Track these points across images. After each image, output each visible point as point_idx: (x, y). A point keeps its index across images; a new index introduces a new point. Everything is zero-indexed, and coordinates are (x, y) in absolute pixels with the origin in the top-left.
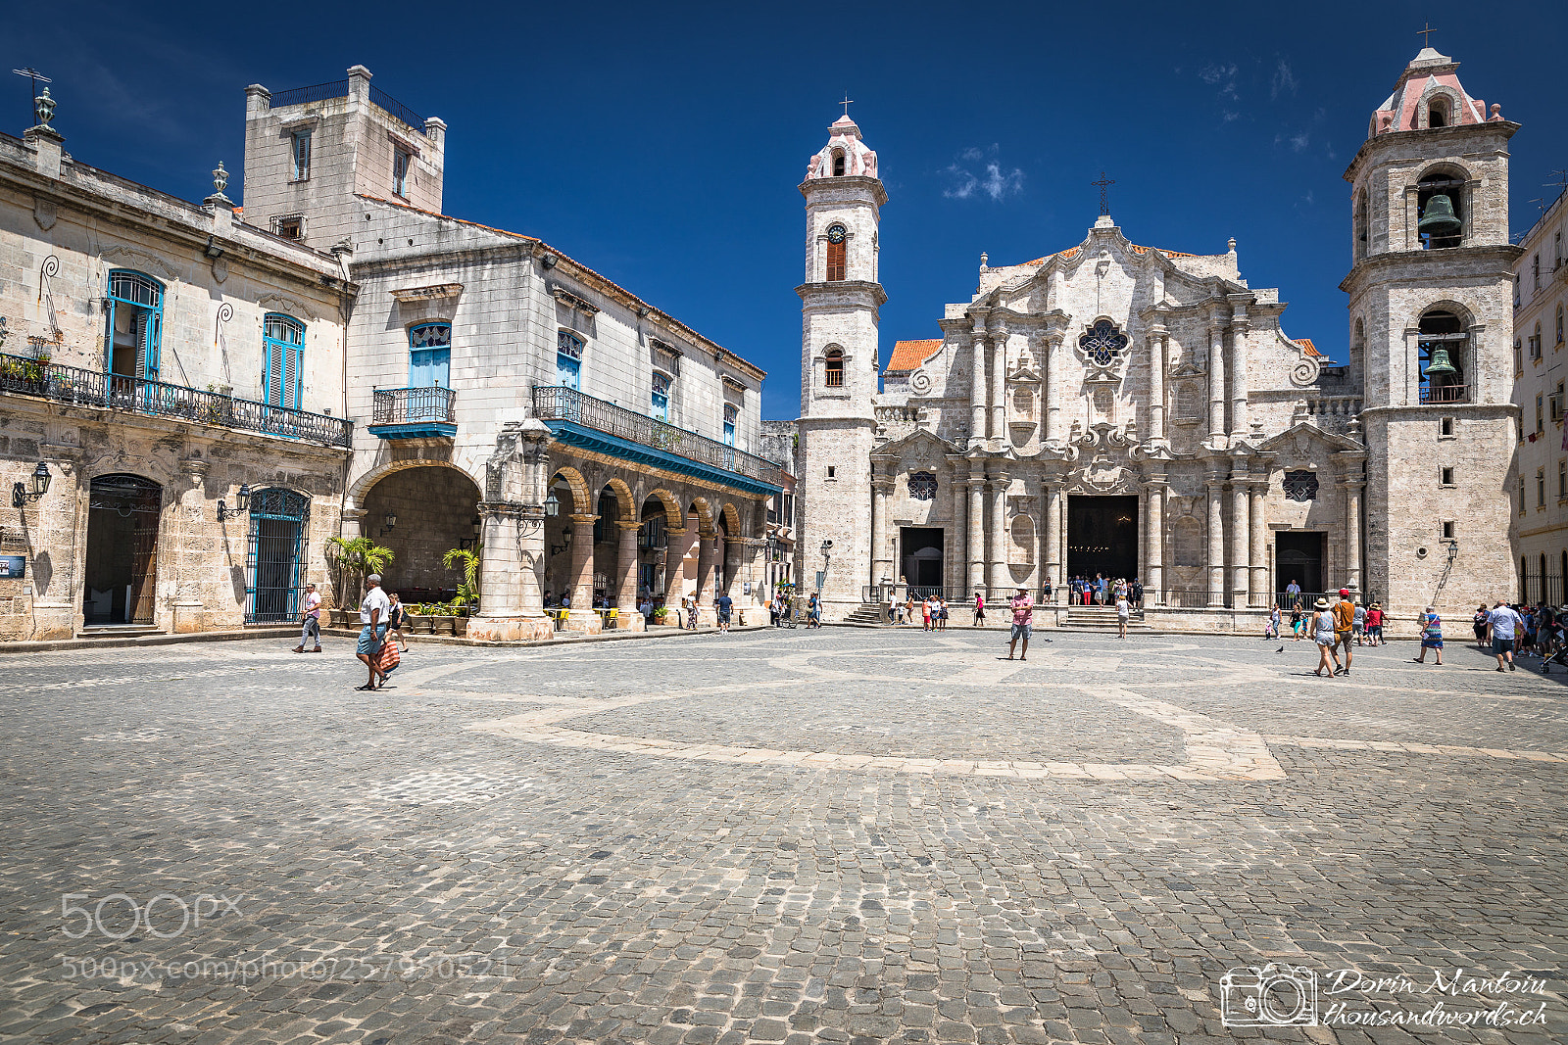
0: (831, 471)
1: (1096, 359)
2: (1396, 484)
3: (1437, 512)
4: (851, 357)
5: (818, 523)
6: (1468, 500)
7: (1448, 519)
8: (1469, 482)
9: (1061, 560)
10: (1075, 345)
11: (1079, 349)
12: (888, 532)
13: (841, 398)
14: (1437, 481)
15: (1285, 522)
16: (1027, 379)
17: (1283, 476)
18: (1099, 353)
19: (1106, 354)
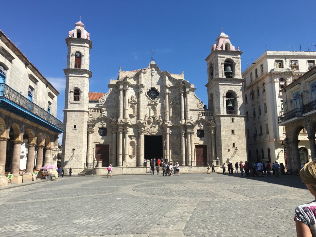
0: (75, 127)
1: (151, 98)
2: (223, 133)
3: (231, 140)
4: (82, 92)
5: (70, 143)
6: (237, 138)
7: (234, 142)
8: (237, 133)
9: (143, 154)
10: (146, 94)
12: (92, 146)
13: (79, 104)
14: (231, 133)
15: (198, 143)
16: (133, 102)
17: (197, 131)
18: (152, 97)
19: (154, 97)
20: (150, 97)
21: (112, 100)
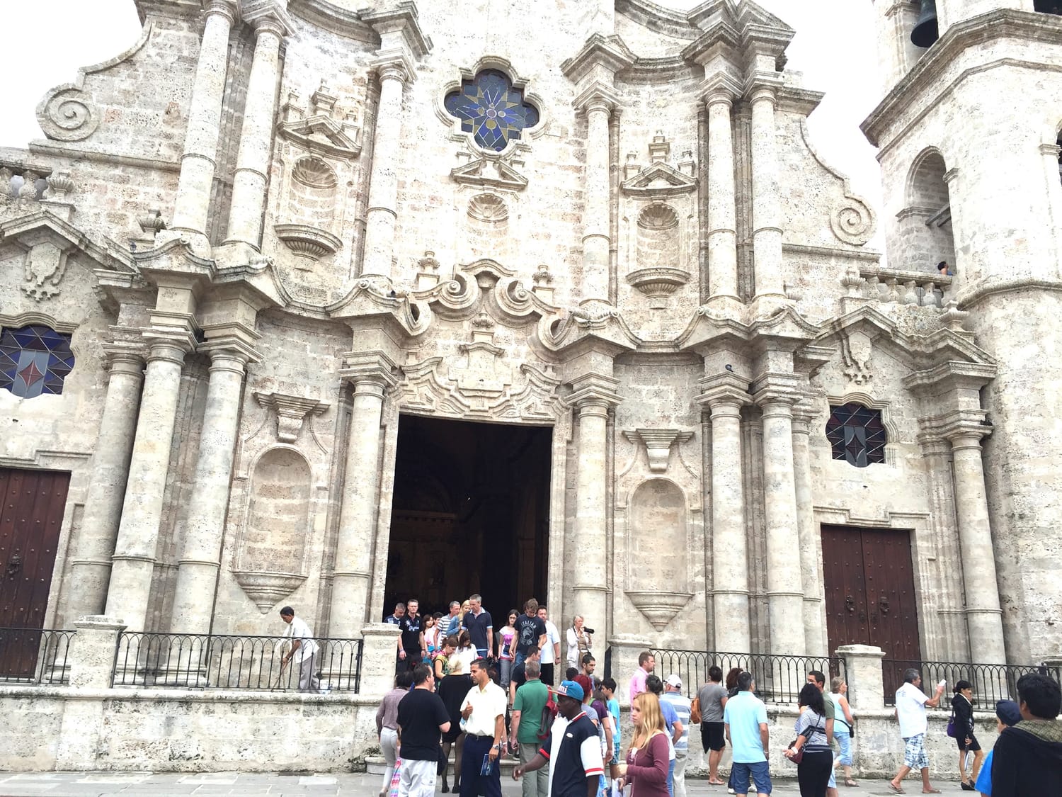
1: (477, 139)
9: (373, 565)
11: (444, 110)
15: (838, 504)
16: (327, 142)
17: (827, 414)
18: (484, 130)
19: (497, 132)
20: (465, 128)
21: (149, 112)
